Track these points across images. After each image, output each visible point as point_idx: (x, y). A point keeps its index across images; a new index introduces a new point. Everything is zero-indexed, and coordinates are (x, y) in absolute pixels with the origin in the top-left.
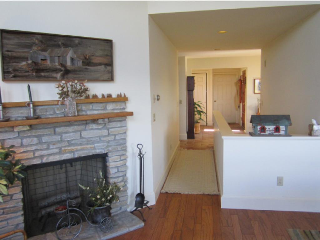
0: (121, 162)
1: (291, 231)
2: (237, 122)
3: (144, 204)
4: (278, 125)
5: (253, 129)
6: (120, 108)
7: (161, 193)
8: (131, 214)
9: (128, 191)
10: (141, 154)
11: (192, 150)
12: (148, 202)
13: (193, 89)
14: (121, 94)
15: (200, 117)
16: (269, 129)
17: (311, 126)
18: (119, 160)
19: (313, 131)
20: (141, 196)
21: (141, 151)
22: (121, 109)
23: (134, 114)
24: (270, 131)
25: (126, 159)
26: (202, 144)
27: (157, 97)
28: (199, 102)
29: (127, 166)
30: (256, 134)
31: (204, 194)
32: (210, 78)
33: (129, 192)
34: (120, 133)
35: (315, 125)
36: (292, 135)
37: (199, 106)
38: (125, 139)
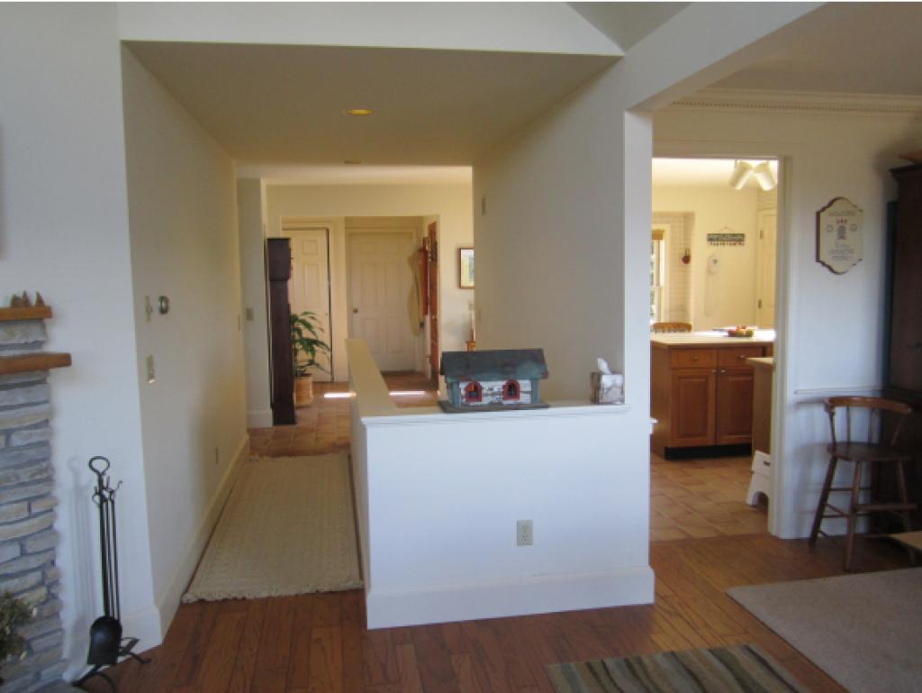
0: (35, 521)
1: (555, 669)
2: (418, 368)
3: (120, 650)
4: (512, 377)
5: (448, 393)
6: (22, 341)
7: (183, 606)
8: (74, 689)
9: (63, 615)
10: (106, 488)
11: (286, 459)
12: (134, 642)
13: (287, 277)
14: (25, 294)
15: (309, 356)
16: (491, 389)
17: (596, 376)
18: (26, 514)
19: (601, 392)
20: (109, 626)
21: (105, 478)
22: (26, 345)
23: (74, 359)
24: (493, 394)
25: (51, 510)
26: (316, 439)
27: (159, 304)
28: (306, 313)
29: (56, 533)
30: (456, 405)
31: (317, 592)
32: (339, 241)
33: (68, 617)
34: (25, 425)
35: (605, 374)
36: (550, 404)
37: (308, 326)
38: (45, 444)
